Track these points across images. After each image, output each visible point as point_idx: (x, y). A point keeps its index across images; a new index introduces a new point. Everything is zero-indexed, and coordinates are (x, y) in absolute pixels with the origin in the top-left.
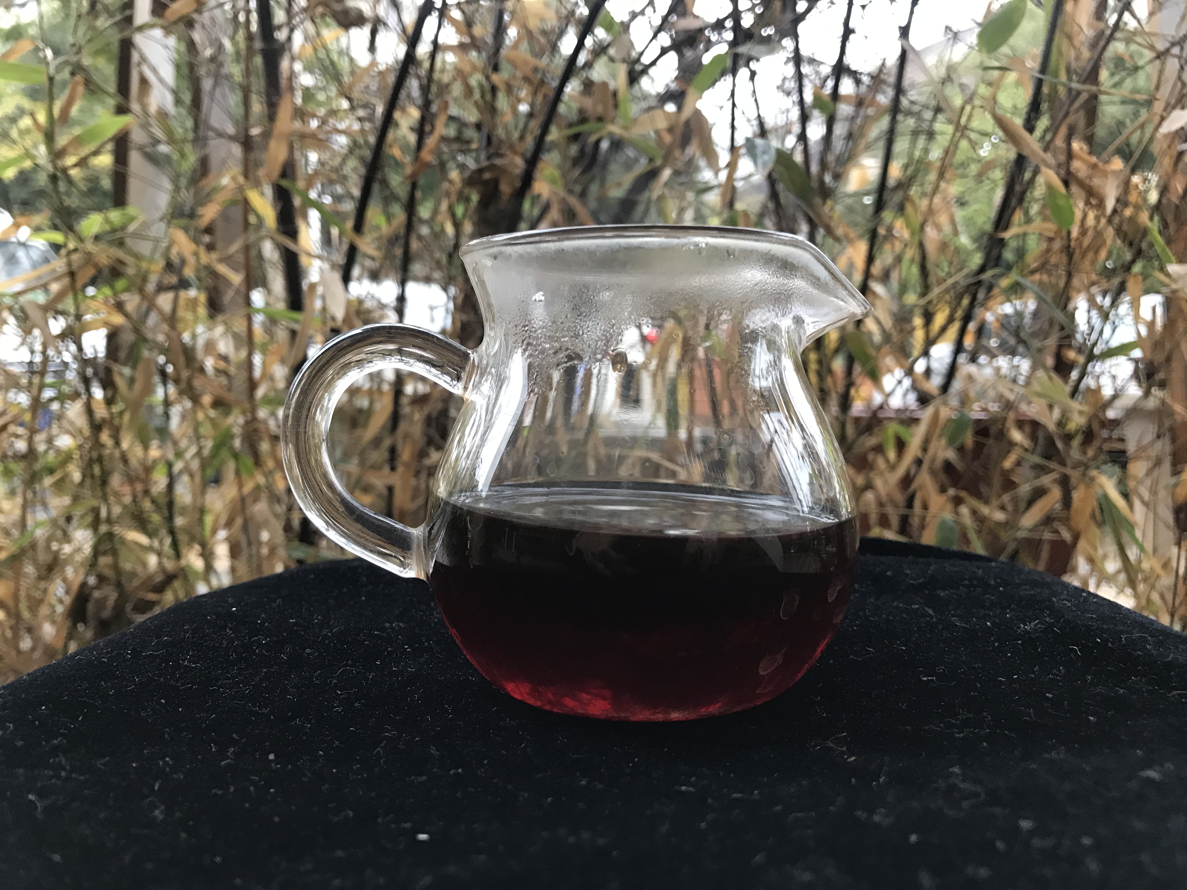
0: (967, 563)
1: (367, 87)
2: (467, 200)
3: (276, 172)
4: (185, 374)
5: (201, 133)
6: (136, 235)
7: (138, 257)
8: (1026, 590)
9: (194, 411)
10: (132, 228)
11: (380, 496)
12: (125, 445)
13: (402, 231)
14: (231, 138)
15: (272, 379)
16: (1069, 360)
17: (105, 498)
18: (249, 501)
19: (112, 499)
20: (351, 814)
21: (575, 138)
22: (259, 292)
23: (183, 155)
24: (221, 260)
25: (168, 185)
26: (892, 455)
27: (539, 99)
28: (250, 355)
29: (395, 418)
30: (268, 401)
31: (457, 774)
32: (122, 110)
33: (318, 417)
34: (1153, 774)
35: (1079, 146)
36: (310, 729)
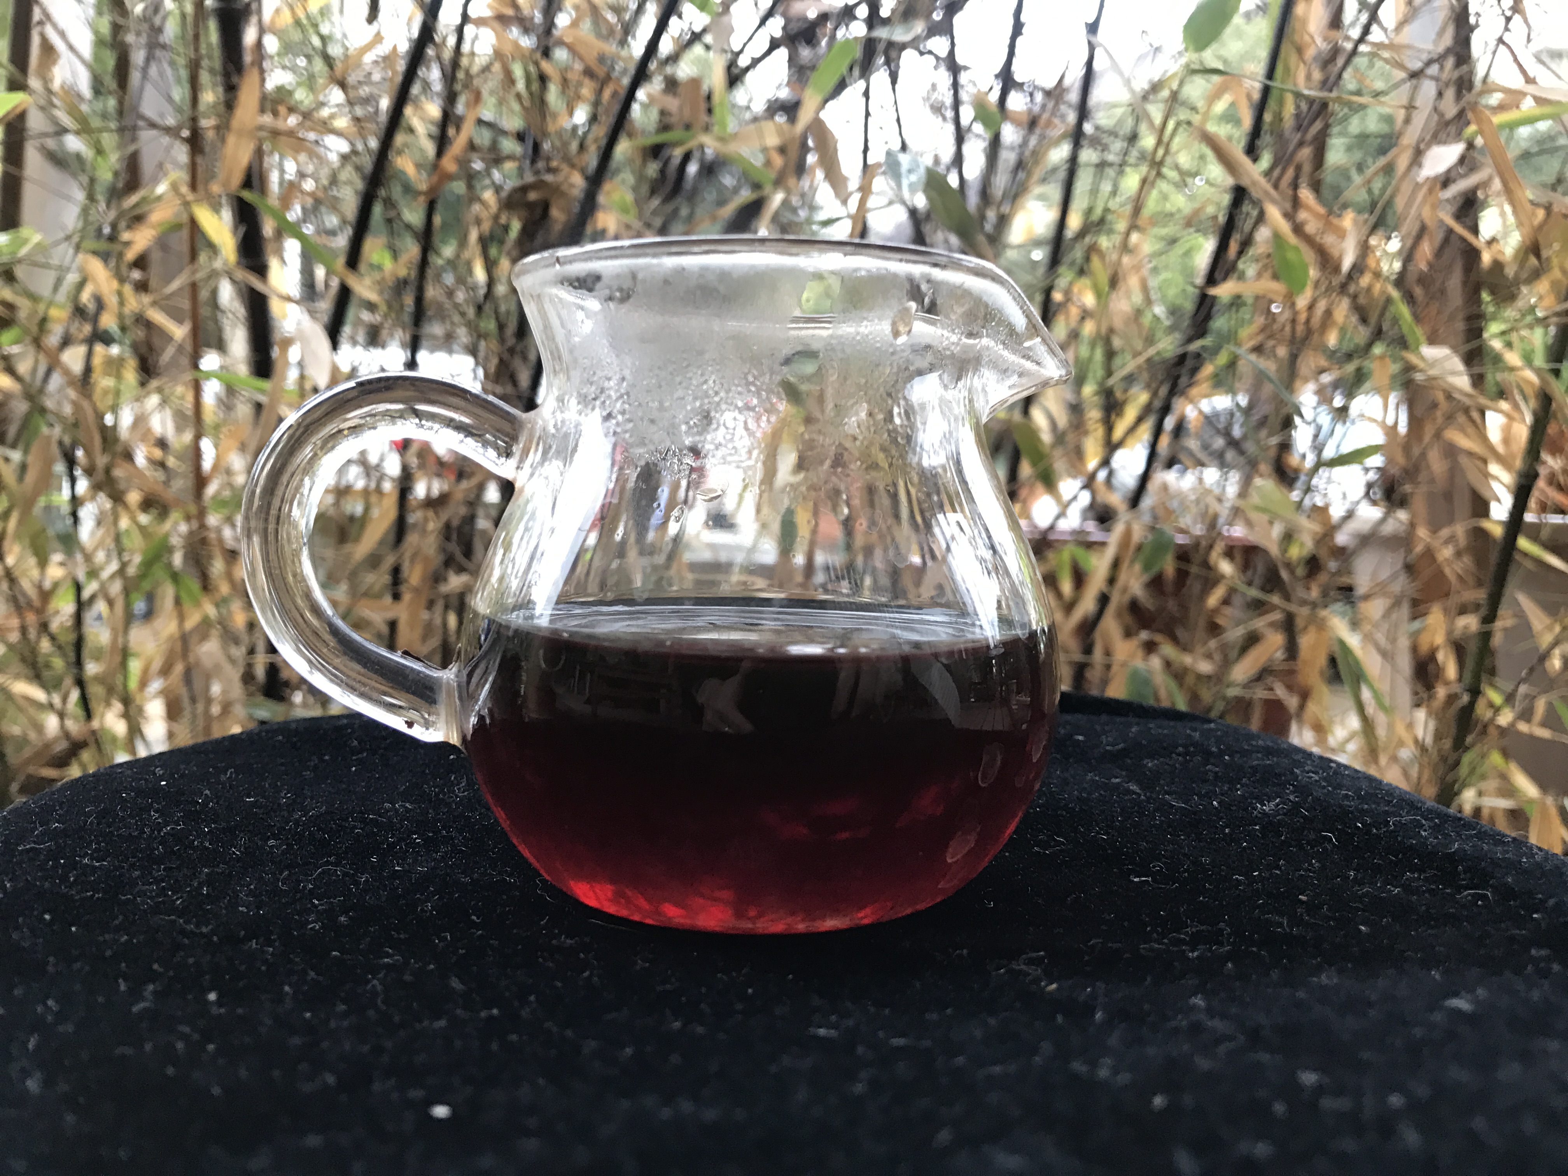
0: (1179, 725)
3: (237, 179)
4: (102, 461)
5: (128, 121)
6: (29, 261)
7: (34, 298)
8: (1258, 759)
9: (114, 514)
10: (23, 252)
12: (11, 560)
13: (414, 274)
14: (172, 133)
15: (229, 472)
16: (1290, 467)
18: (194, 639)
20: (331, 1079)
21: (654, 151)
22: (212, 354)
23: (100, 152)
24: (154, 303)
25: (80, 196)
26: (1067, 587)
28: (198, 437)
29: (400, 529)
30: (220, 502)
31: (491, 1018)
32: (16, 85)
33: (296, 512)
34: (1461, 1004)
35: (1306, 194)
36: (272, 954)
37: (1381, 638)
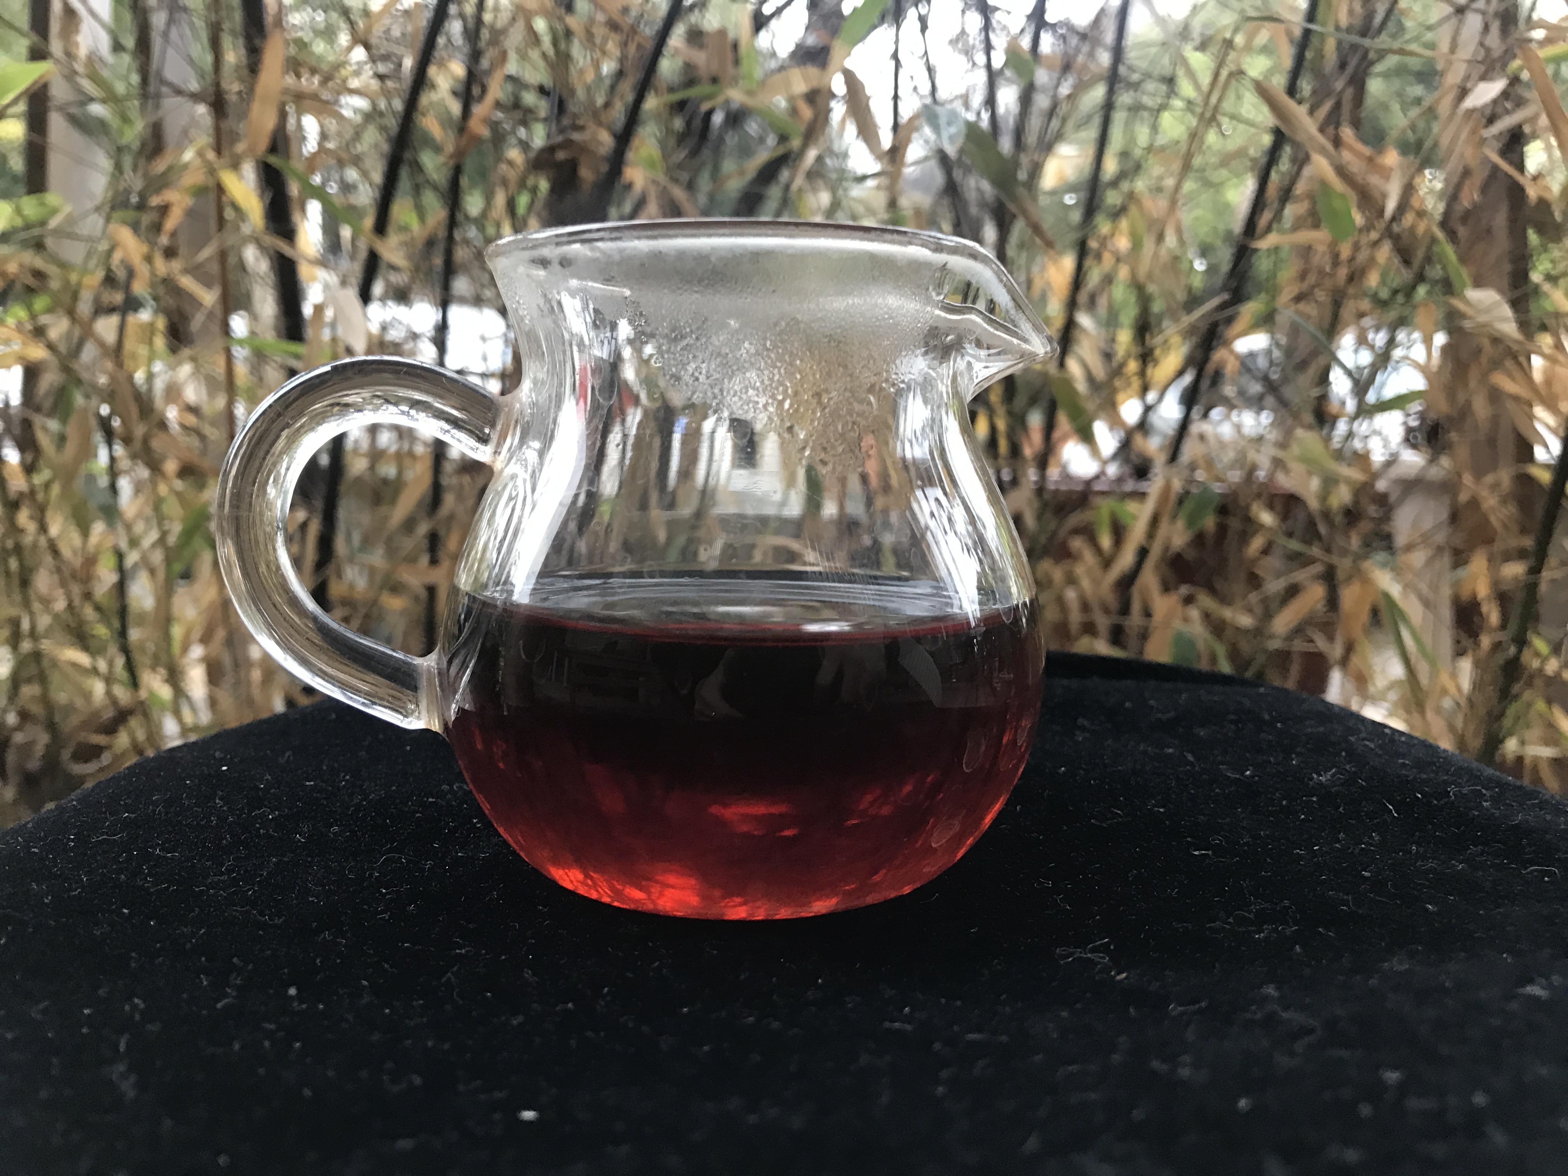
1: (387, 31)
2: (534, 190)
3: (263, 144)
4: (139, 430)
5: (152, 89)
6: (61, 233)
7: (64, 266)
9: (153, 483)
10: (53, 223)
11: (417, 599)
12: (54, 530)
13: (442, 234)
14: (195, 97)
16: (1329, 414)
17: (26, 604)
19: (37, 606)
20: (417, 1080)
21: (680, 106)
22: (242, 317)
23: (125, 119)
24: (186, 271)
25: (105, 163)
26: (1106, 541)
27: (632, 49)
28: (230, 404)
29: (436, 491)
31: (567, 1011)
32: (37, 54)
34: (1535, 990)
35: (1347, 133)
36: (345, 946)
37: (1424, 587)
